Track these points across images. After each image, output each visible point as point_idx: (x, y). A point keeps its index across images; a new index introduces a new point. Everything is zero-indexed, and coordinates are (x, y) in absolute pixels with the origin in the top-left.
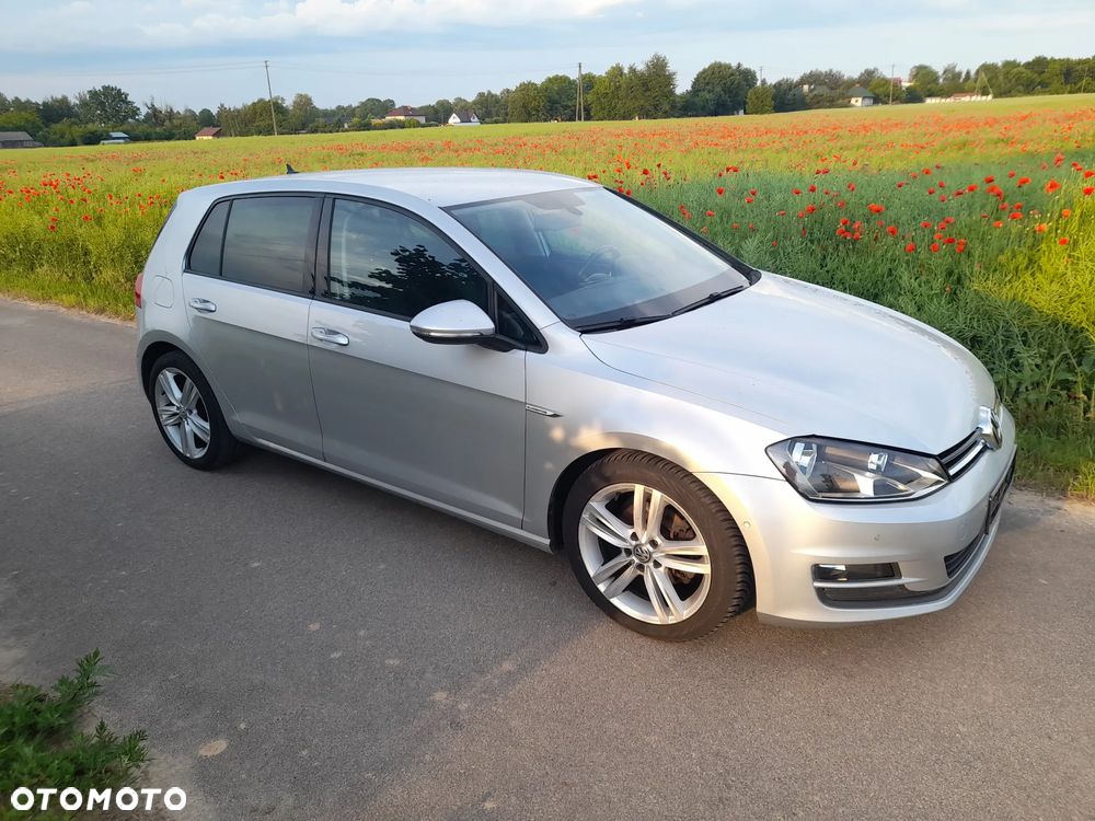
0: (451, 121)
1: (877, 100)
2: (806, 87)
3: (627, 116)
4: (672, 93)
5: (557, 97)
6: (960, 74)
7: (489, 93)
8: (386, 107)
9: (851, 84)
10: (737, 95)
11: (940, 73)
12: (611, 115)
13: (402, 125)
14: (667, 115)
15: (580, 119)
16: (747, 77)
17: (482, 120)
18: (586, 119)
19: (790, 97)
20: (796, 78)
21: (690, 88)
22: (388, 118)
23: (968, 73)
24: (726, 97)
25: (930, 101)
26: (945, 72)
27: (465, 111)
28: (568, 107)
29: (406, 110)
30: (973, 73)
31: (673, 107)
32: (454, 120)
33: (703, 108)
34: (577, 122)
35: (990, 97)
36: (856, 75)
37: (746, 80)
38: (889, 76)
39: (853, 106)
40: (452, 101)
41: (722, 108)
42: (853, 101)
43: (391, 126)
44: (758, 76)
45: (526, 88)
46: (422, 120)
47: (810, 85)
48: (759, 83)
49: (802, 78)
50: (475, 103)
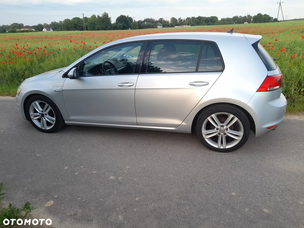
0: (43, 30)
1: (163, 26)
2: (146, 23)
3: (98, 29)
4: (111, 23)
5: (77, 23)
6: (182, 20)
7: (55, 22)
8: (21, 26)
9: (157, 22)
10: (128, 24)
11: (178, 20)
12: (94, 29)
13: (27, 31)
14: (110, 29)
15: (85, 30)
16: (131, 19)
17: (54, 30)
18: (87, 30)
19: (142, 25)
20: (143, 20)
21: (115, 22)
22: (22, 29)
23: (184, 20)
24: (125, 25)
25: (176, 27)
26: (179, 19)
27: (48, 27)
28: (80, 26)
29: (27, 27)
30: (185, 20)
31: (111, 27)
32: (44, 30)
33: (120, 28)
34: (84, 31)
35: (190, 26)
36: (158, 20)
37: (130, 20)
38: (166, 20)
39: (158, 28)
40: (43, 24)
41: (124, 28)
42: (158, 26)
43: (23, 31)
44: (133, 19)
45: (67, 21)
46: (34, 30)
47: (147, 22)
48: (133, 21)
49: (144, 20)
50: (50, 25)
